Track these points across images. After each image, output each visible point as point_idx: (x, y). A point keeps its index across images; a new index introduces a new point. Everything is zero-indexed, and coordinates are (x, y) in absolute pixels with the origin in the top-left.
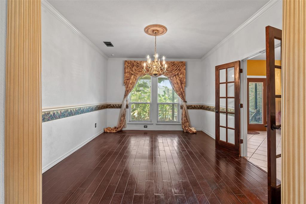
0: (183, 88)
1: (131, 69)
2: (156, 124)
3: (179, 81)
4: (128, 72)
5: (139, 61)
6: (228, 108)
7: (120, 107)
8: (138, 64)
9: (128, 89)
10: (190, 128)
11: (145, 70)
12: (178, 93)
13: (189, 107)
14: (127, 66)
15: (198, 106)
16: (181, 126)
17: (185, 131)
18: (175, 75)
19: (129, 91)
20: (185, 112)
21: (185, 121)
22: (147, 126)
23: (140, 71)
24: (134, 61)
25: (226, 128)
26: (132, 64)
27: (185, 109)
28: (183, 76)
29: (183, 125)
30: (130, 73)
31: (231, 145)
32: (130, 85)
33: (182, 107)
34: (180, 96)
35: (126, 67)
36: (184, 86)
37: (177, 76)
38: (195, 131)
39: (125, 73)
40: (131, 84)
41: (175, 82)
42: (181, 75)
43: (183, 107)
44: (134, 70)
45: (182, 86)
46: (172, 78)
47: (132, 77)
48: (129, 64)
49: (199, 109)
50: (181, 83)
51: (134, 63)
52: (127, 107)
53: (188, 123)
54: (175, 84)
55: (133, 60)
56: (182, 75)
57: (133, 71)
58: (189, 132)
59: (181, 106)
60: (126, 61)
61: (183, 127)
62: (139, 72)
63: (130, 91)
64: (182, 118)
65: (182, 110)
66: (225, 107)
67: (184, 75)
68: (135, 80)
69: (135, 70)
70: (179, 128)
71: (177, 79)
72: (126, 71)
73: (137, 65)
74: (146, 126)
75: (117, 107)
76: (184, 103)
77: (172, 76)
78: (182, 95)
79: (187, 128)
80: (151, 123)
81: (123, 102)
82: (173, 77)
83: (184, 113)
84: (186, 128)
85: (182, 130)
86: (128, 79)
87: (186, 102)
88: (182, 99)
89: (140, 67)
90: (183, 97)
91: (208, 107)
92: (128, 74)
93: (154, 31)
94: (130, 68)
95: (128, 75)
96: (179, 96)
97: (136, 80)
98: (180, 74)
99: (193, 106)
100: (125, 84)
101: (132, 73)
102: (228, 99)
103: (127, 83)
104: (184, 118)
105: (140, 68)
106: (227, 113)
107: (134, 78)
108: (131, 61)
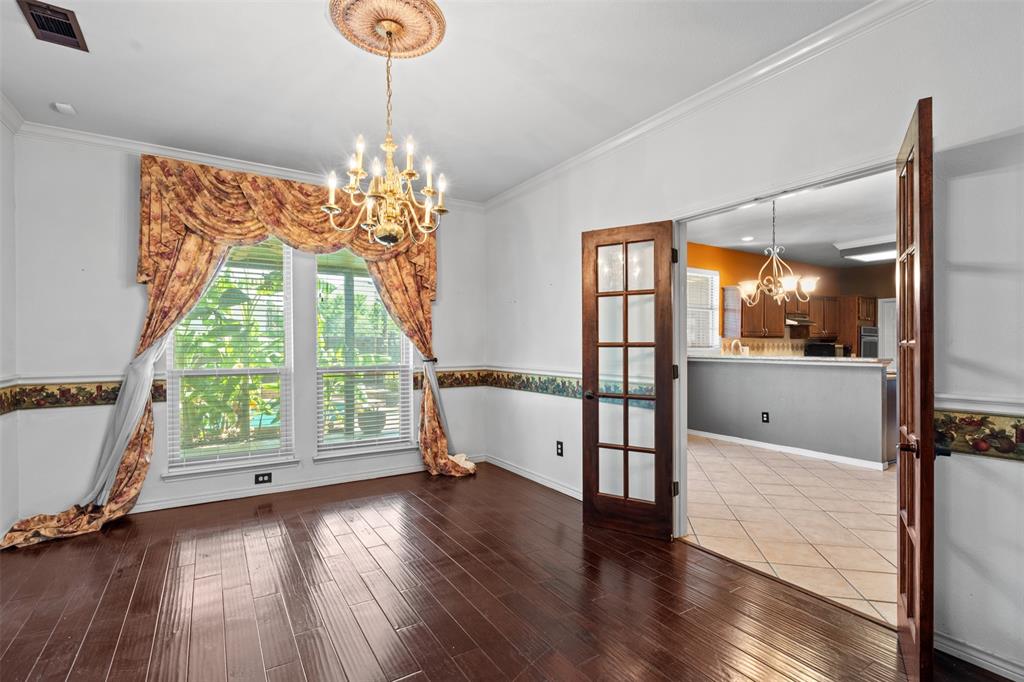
0: (425, 308)
1: (182, 203)
2: (315, 461)
3: (412, 280)
4: (163, 218)
5: (231, 173)
6: (630, 380)
7: (108, 395)
8: (223, 182)
9: (167, 304)
10: (450, 457)
11: (330, 209)
12: (406, 326)
13: (447, 380)
14: (160, 183)
15: (475, 375)
16: (415, 456)
17: (435, 473)
18: (396, 257)
19: (173, 314)
20: (434, 402)
21: (434, 432)
22: (270, 475)
23: (238, 222)
24: (202, 166)
25: (622, 452)
26: (191, 179)
27: (431, 388)
28: (427, 260)
29: (426, 448)
30: (179, 222)
31: (640, 505)
32: (175, 285)
33: (418, 383)
34: (416, 338)
35: (154, 186)
36: (428, 301)
37: (401, 259)
38: (470, 466)
39: (146, 218)
40: (184, 279)
41: (396, 282)
42: (419, 254)
43: (425, 381)
44: (198, 209)
45: (421, 301)
46: (382, 265)
47: (191, 243)
48: (168, 174)
49: (476, 385)
50: (420, 288)
51: (202, 178)
52: (158, 393)
53: (445, 441)
54: (397, 289)
55: (193, 159)
56: (422, 255)
57: (194, 216)
58: (453, 473)
59: (415, 379)
60: (152, 159)
61: (429, 459)
62: (229, 222)
63: (180, 314)
64: (422, 425)
65: (419, 392)
66: (622, 379)
67: (429, 257)
68: (209, 262)
69: (209, 211)
70: (410, 464)
71: (404, 272)
72: (155, 209)
73: (216, 187)
74: (263, 475)
75: (92, 400)
76: (426, 367)
77: (387, 256)
78: (421, 334)
79: (442, 462)
80: (291, 459)
81: (132, 368)
82: (388, 261)
83: (428, 404)
84: (440, 460)
85: (420, 468)
86: (162, 255)
87: (435, 360)
88: (420, 349)
89: (233, 202)
90: (423, 343)
91: (519, 377)
92: (166, 225)
93: (384, 23)
94: (178, 195)
95: (168, 234)
96: (411, 337)
97: (213, 261)
98: (415, 250)
99: (458, 375)
100: (144, 278)
101: (192, 223)
102: (629, 349)
103: (156, 272)
104: (429, 421)
105: (233, 206)
106: (626, 398)
107: (200, 249)
108: (180, 164)
